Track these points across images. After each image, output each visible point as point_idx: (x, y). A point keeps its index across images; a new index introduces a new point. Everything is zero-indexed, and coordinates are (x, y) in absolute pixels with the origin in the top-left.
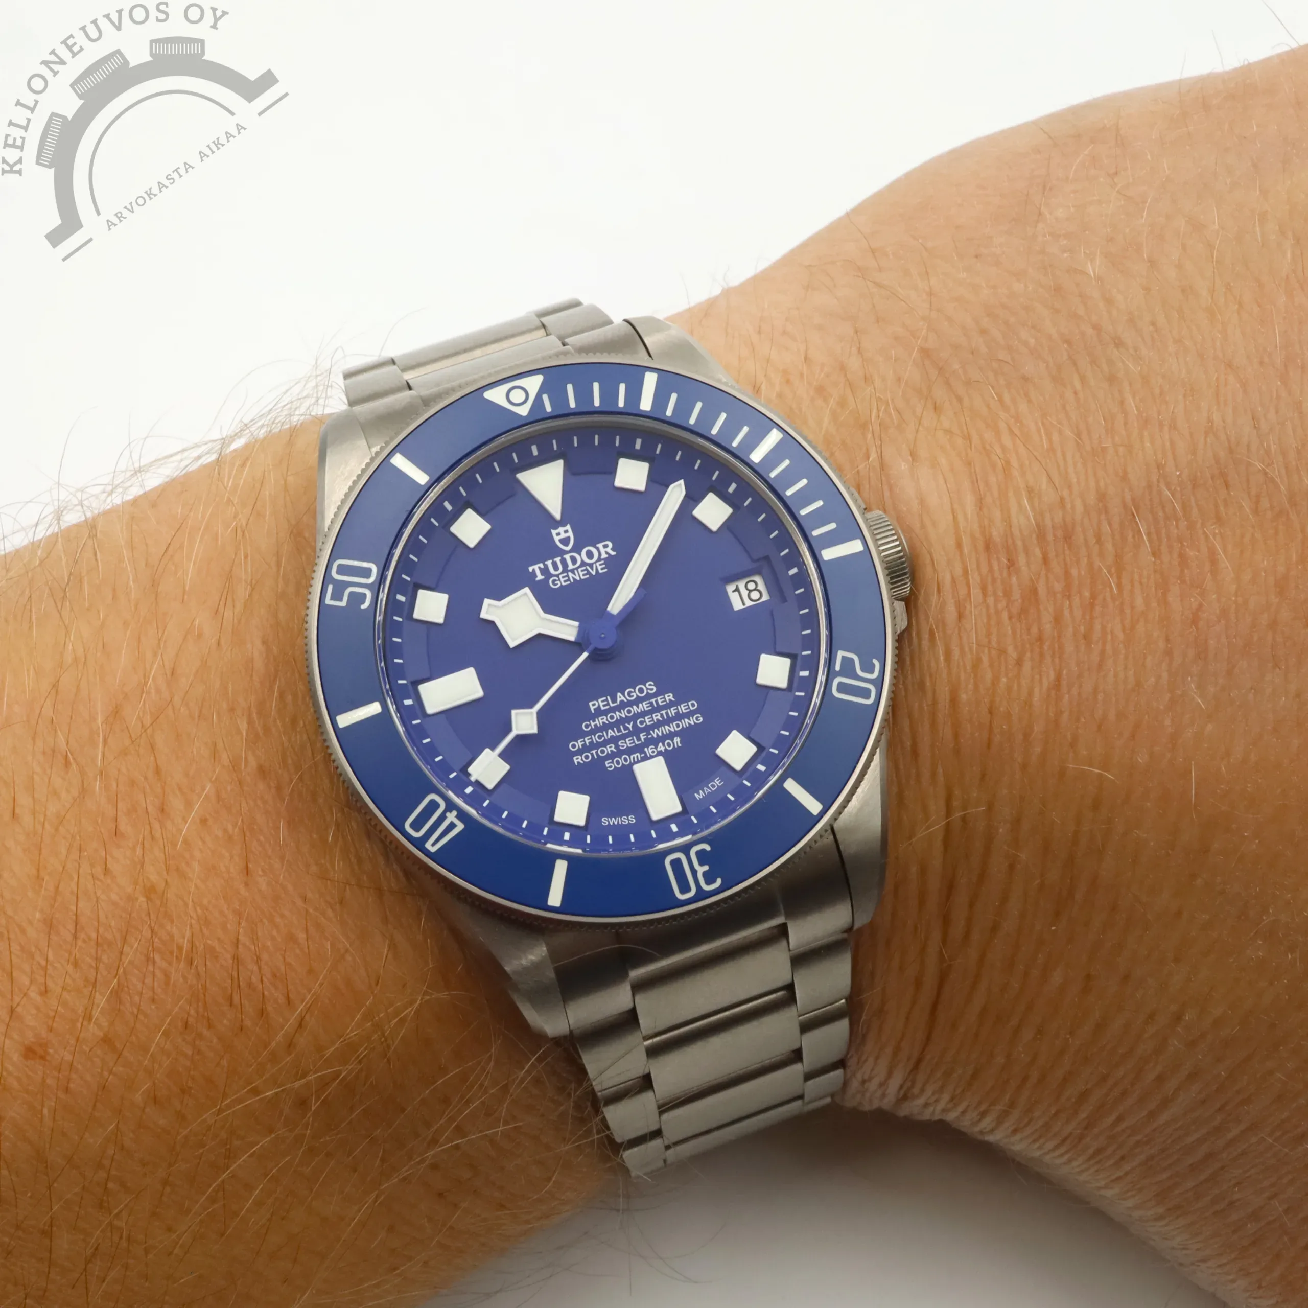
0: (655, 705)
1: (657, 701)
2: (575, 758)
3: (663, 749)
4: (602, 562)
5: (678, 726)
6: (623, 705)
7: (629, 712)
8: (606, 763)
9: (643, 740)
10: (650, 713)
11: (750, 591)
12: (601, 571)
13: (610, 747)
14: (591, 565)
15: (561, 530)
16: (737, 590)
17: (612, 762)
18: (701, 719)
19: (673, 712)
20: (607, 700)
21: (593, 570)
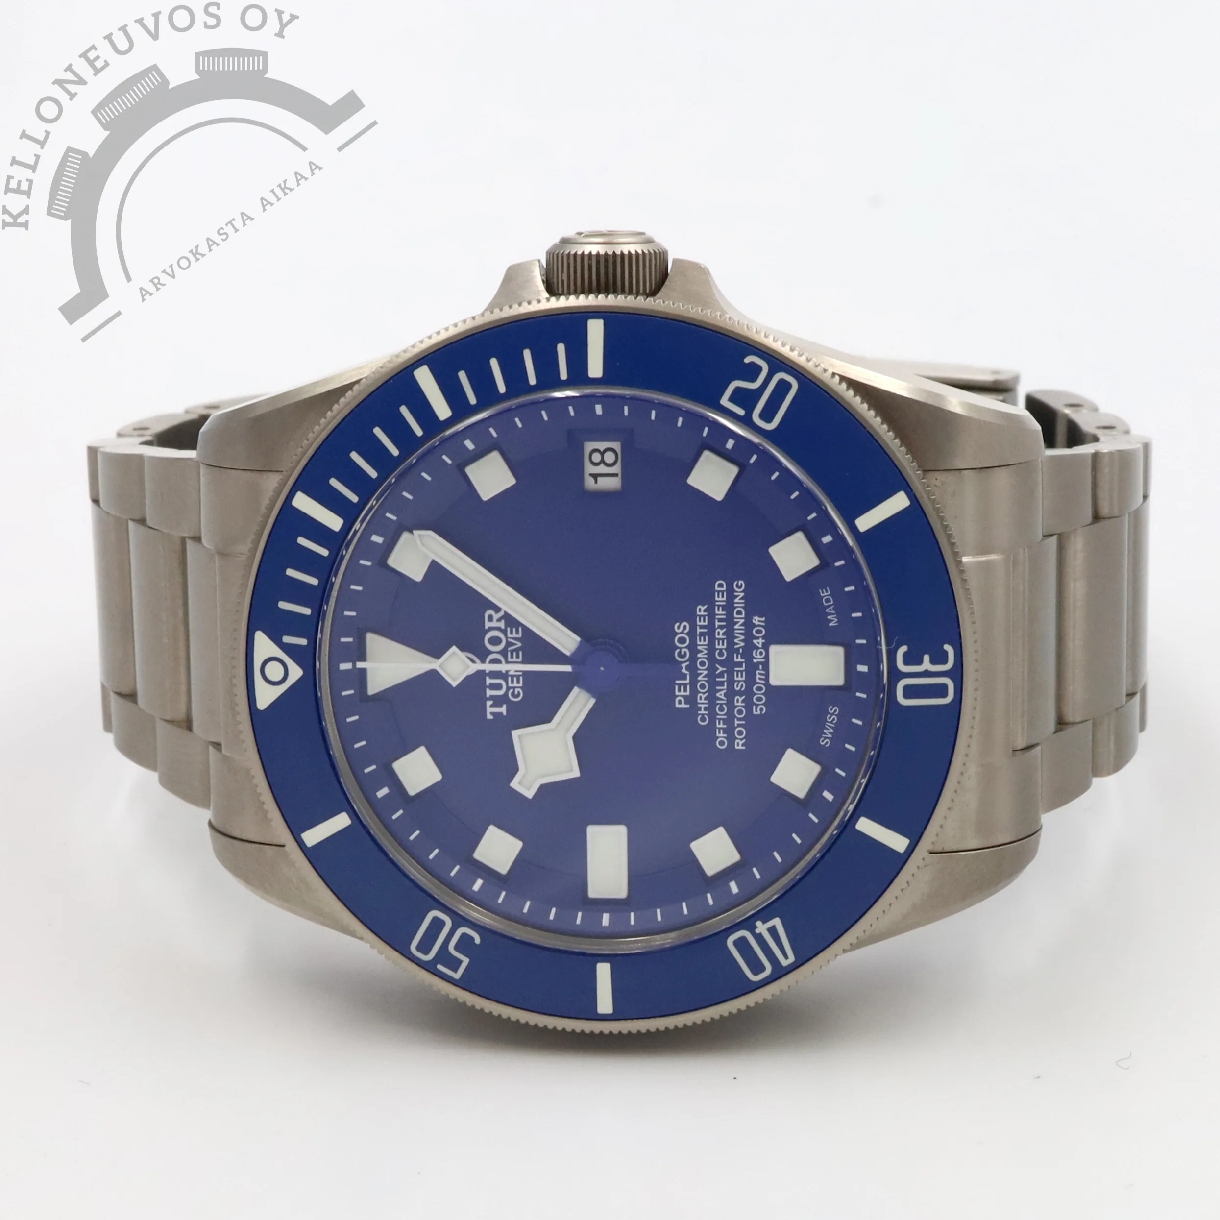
0: (705, 630)
1: (702, 627)
3: (761, 641)
4: (509, 629)
5: (739, 613)
6: (693, 668)
7: (702, 664)
8: (755, 713)
9: (743, 660)
10: (712, 640)
11: (603, 461)
12: (520, 635)
13: (738, 701)
14: (509, 644)
16: (595, 476)
17: (757, 705)
18: (741, 582)
19: (721, 612)
20: (680, 685)
21: (516, 644)
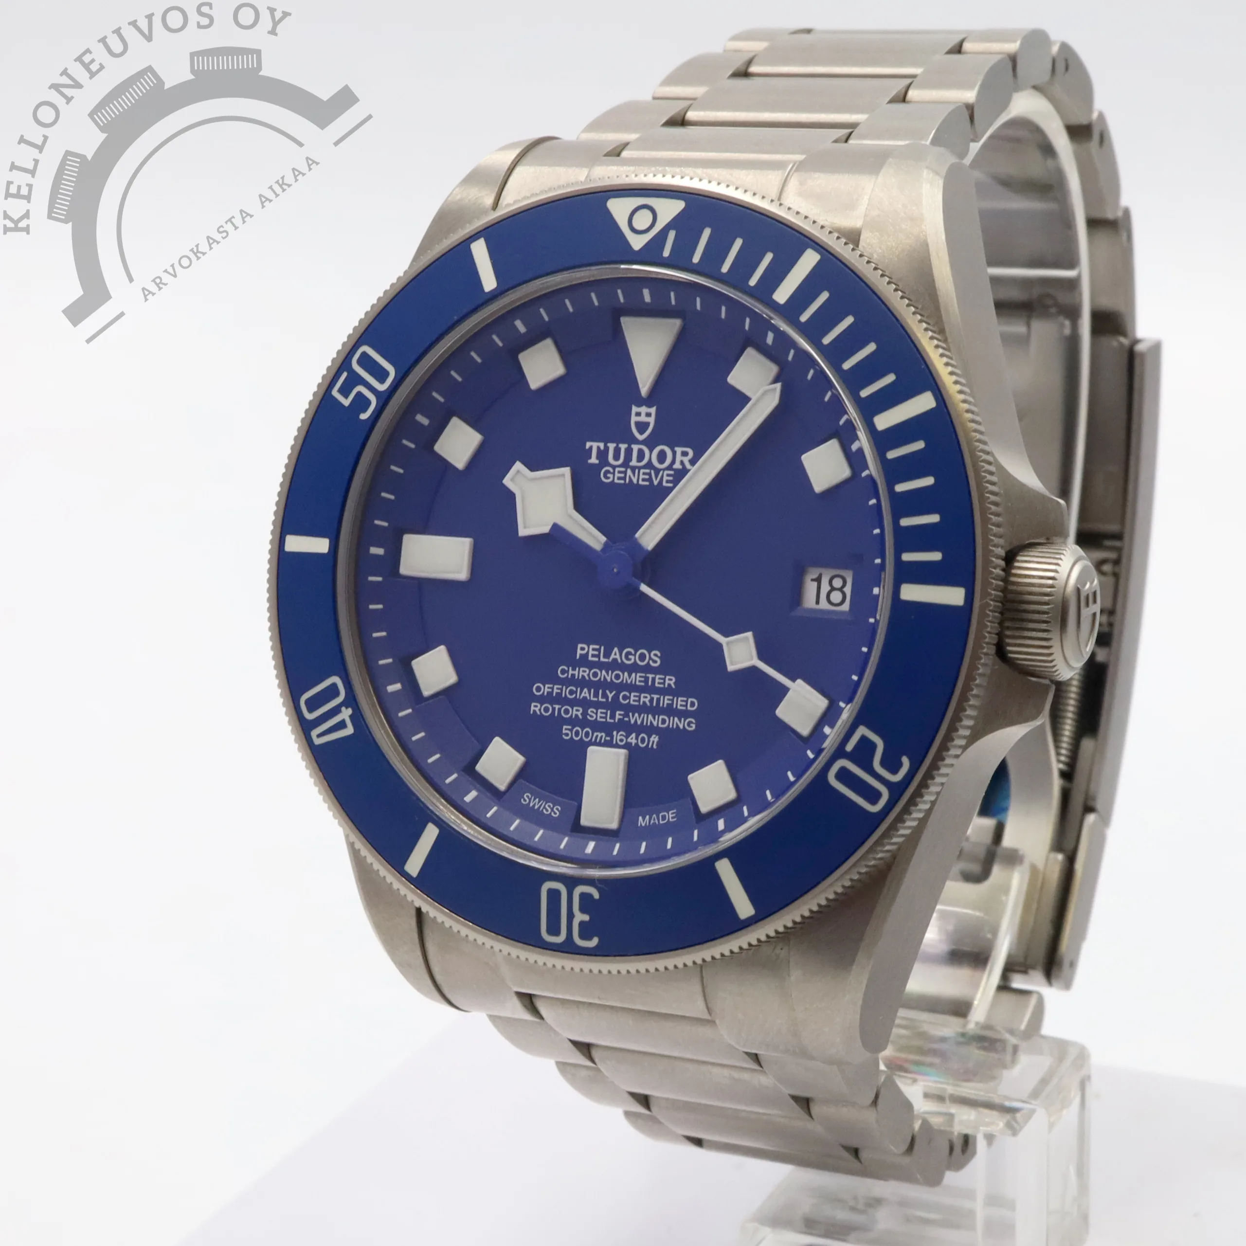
0: (650, 683)
1: (654, 680)
2: (533, 704)
3: (634, 741)
4: (672, 472)
5: (664, 721)
6: (614, 666)
7: (617, 677)
8: (565, 727)
9: (616, 721)
10: (641, 690)
11: (833, 589)
12: (664, 484)
13: (577, 710)
14: (657, 471)
15: (644, 410)
16: (818, 580)
17: (571, 730)
18: (694, 726)
19: (666, 702)
20: (599, 650)
21: (656, 479)
